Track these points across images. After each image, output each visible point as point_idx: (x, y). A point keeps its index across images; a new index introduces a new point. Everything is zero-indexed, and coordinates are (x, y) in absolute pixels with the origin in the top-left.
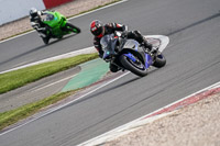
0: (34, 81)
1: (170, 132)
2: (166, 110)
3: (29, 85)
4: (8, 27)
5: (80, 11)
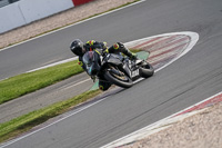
0: (63, 79)
1: (200, 130)
2: (196, 108)
3: (58, 83)
4: (36, 24)
5: (109, 8)
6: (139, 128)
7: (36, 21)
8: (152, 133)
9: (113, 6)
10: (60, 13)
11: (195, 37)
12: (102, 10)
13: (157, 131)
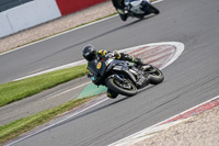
1: (185, 139)
2: (181, 117)
3: (45, 92)
5: (95, 17)
6: (124, 136)
7: (24, 30)
8: (137, 141)
9: (100, 16)
10: (47, 23)
11: (180, 47)
12: (88, 19)
13: (142, 139)
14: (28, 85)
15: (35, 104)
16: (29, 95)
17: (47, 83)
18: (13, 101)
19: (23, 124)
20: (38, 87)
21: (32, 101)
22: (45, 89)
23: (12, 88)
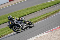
14: (50, 4)
15: (51, 9)
16: (50, 6)
17: (55, 3)
18: (46, 8)
19: (48, 14)
20: (53, 4)
21: (51, 8)
22: (54, 5)
23: (45, 4)
